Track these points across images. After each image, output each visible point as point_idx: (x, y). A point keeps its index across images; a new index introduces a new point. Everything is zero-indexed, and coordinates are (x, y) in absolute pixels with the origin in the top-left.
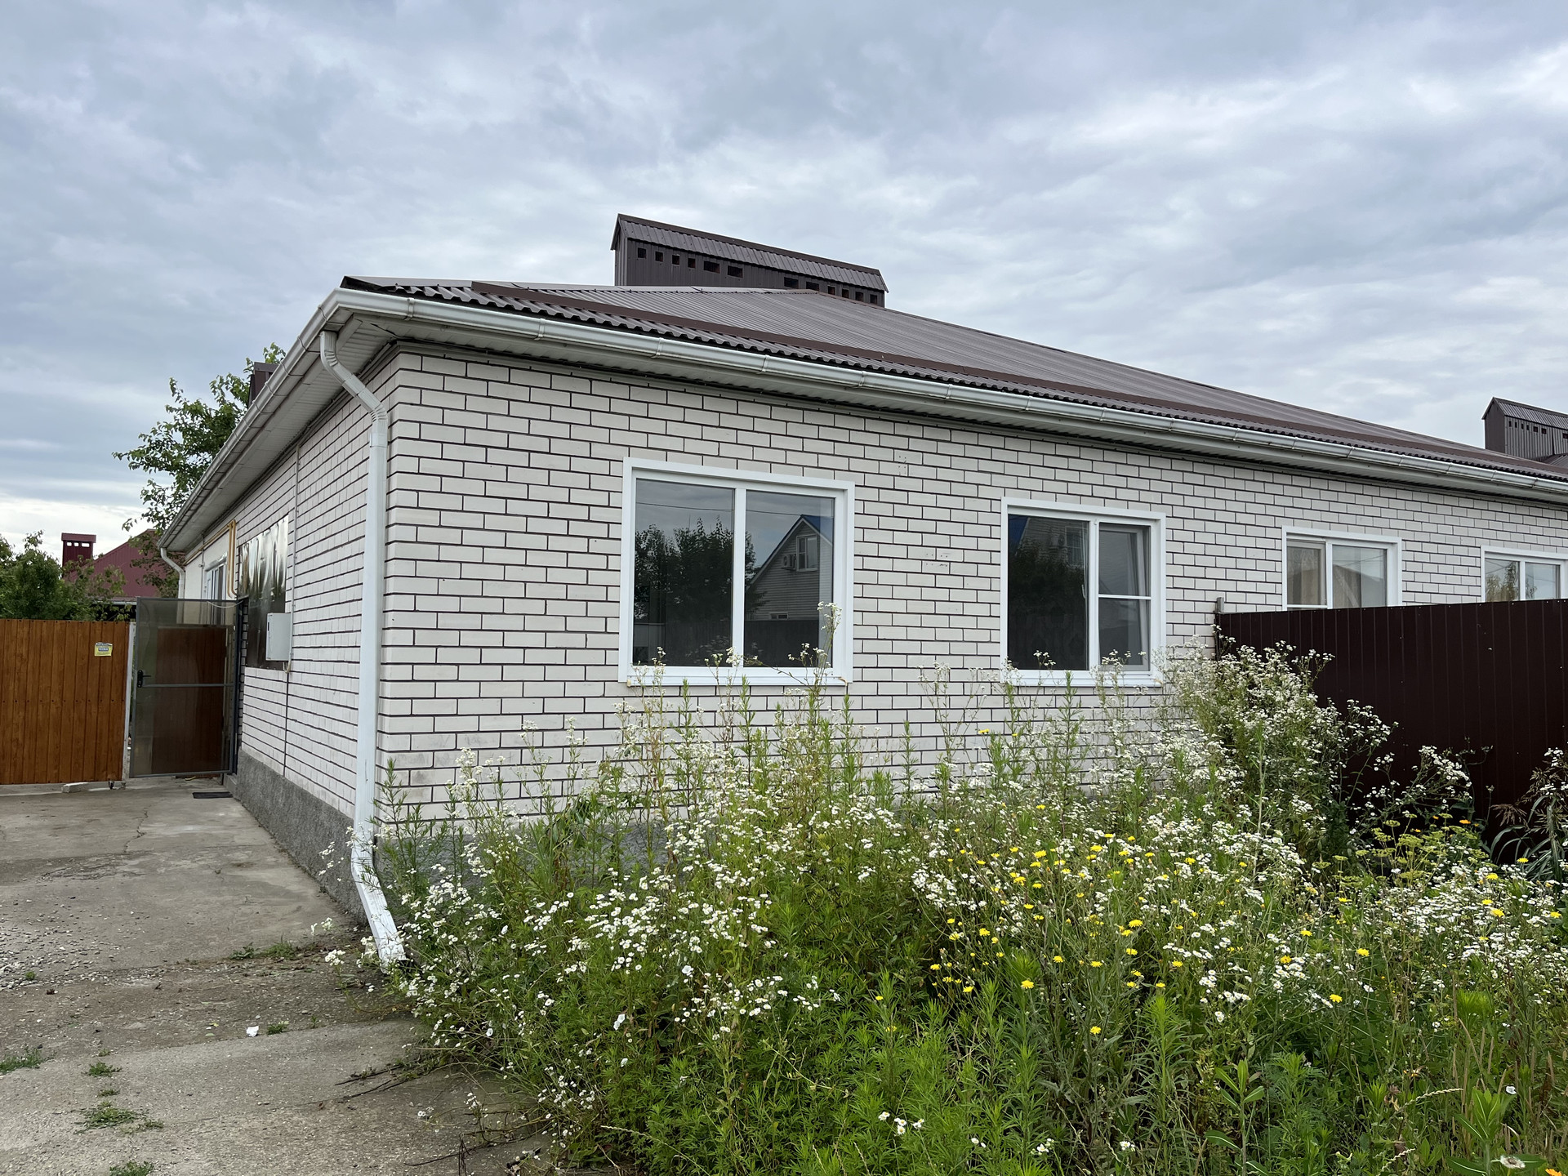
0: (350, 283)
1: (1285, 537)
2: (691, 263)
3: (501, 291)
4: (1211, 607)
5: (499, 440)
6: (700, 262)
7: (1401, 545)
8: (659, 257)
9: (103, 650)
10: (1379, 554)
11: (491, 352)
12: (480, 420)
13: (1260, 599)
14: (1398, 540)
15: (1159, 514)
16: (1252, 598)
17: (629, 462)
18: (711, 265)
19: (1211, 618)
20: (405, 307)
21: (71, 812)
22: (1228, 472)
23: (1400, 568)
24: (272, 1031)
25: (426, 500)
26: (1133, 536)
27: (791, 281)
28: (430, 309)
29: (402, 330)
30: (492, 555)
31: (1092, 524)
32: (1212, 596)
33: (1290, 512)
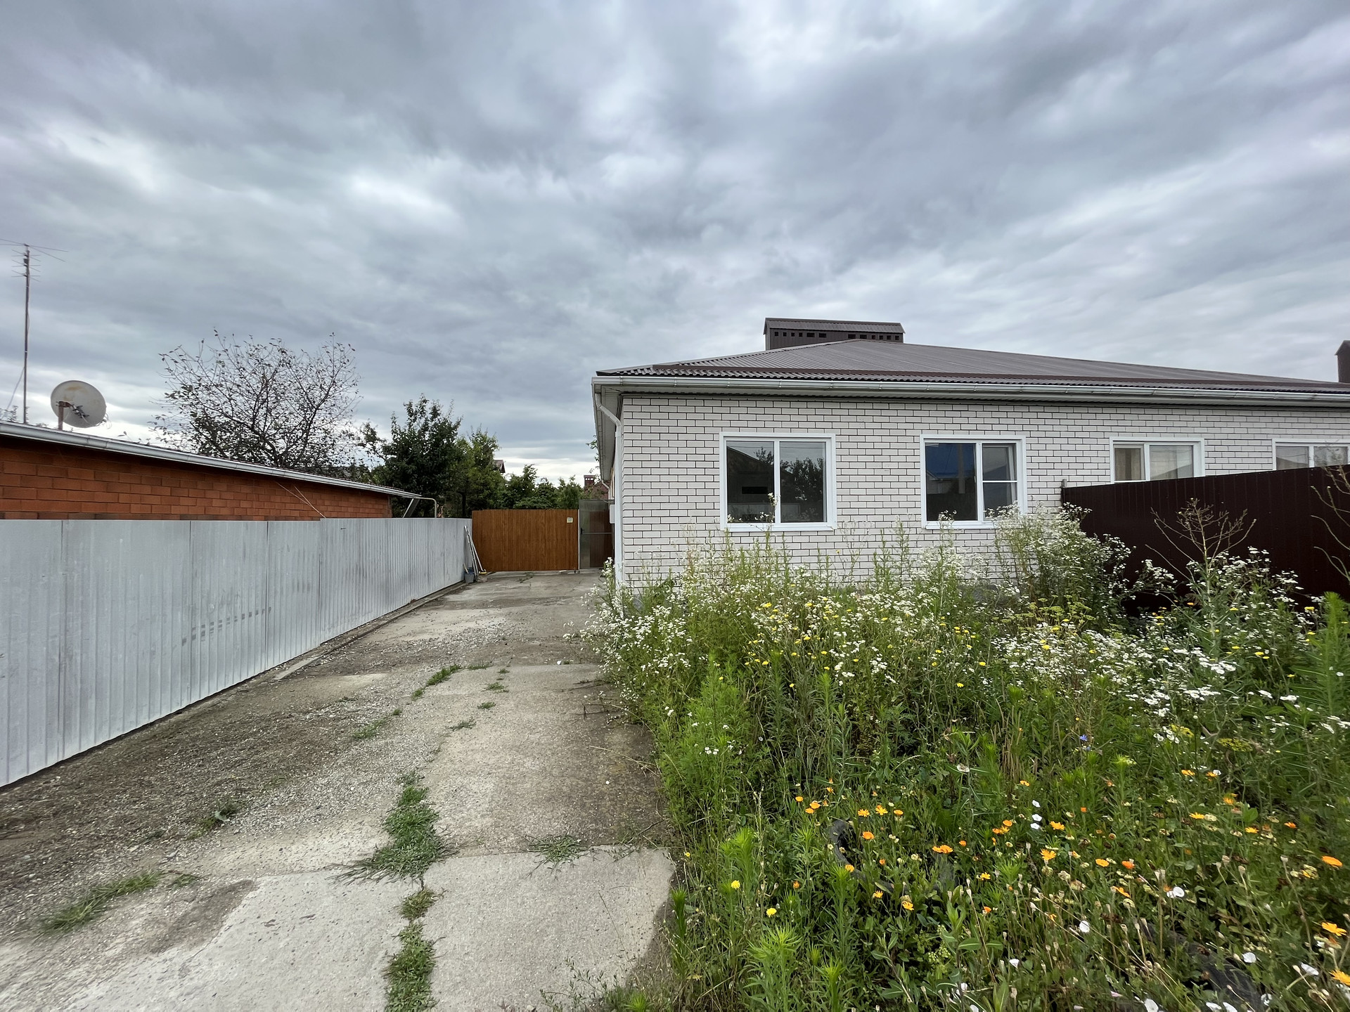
0: (599, 374)
1: (1112, 443)
2: (801, 335)
3: (664, 367)
4: (1059, 485)
5: (665, 430)
6: (805, 334)
7: (1203, 442)
8: (785, 334)
9: (570, 520)
10: (1189, 449)
11: (660, 393)
12: (657, 423)
13: (1095, 479)
14: (1202, 440)
15: (1022, 436)
16: (1086, 479)
17: (722, 434)
18: (811, 334)
19: (1059, 491)
20: (619, 380)
21: (555, 582)
22: (1070, 410)
23: (1203, 456)
24: (566, 663)
25: (636, 457)
26: (1007, 448)
27: (852, 336)
28: (629, 380)
29: (622, 389)
30: (664, 478)
31: (977, 445)
32: (1060, 479)
33: (1114, 429)
